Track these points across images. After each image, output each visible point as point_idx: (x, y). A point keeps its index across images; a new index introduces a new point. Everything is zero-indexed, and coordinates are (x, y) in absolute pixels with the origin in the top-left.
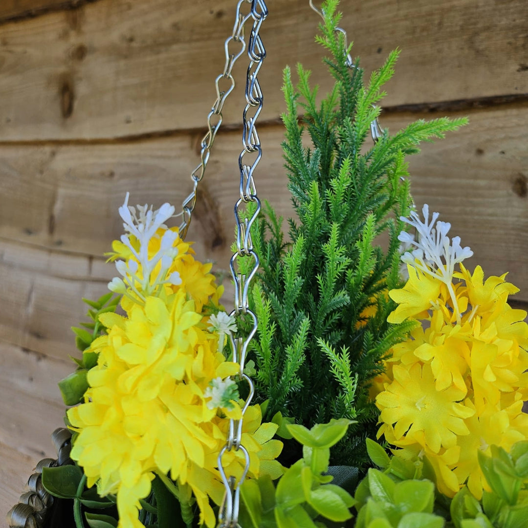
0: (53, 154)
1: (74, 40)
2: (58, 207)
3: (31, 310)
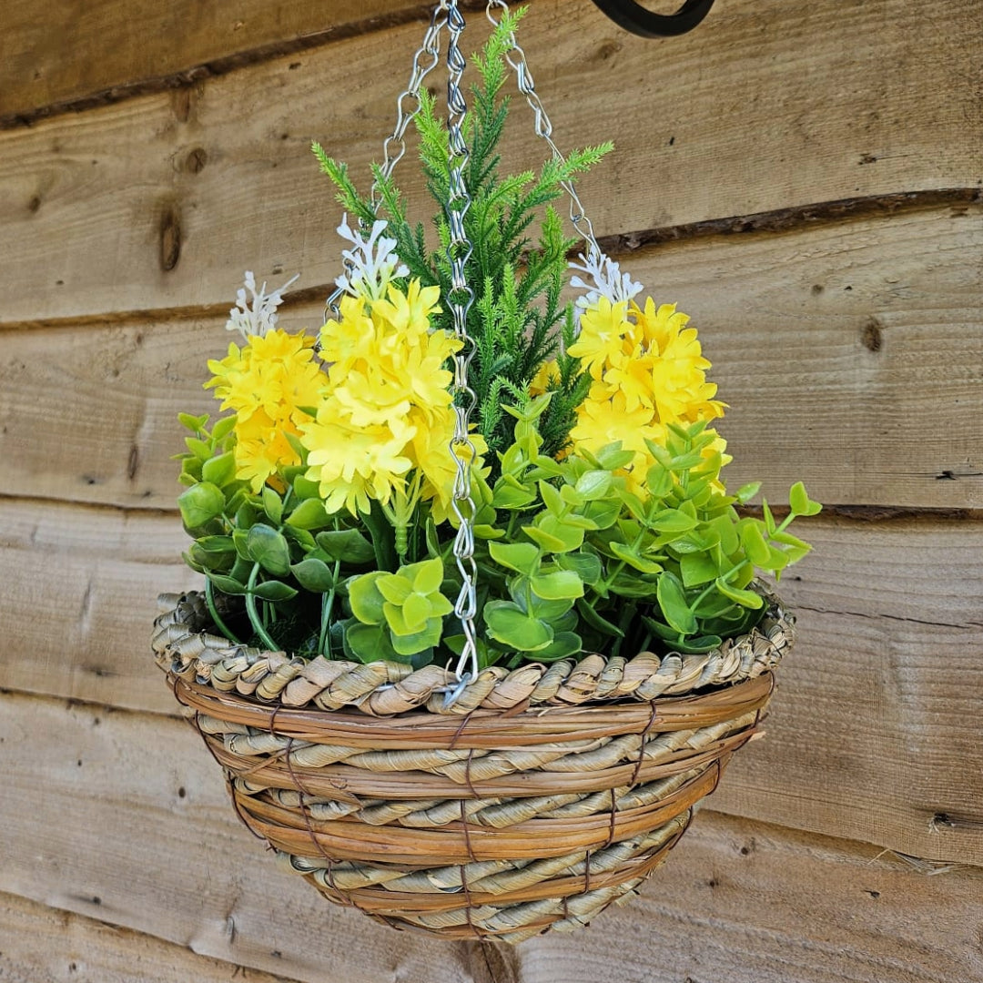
0: (140, 340)
1: (186, 139)
3: (86, 627)
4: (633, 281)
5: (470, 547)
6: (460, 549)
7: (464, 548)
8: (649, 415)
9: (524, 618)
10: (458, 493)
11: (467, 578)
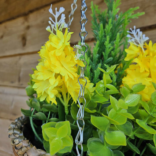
0: (20, 58)
1: (26, 24)
2: (21, 74)
3: (13, 107)
4: (146, 36)
5: (82, 116)
6: (79, 116)
7: (80, 116)
8: (148, 74)
9: (103, 146)
10: (80, 96)
11: (80, 129)
